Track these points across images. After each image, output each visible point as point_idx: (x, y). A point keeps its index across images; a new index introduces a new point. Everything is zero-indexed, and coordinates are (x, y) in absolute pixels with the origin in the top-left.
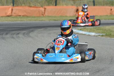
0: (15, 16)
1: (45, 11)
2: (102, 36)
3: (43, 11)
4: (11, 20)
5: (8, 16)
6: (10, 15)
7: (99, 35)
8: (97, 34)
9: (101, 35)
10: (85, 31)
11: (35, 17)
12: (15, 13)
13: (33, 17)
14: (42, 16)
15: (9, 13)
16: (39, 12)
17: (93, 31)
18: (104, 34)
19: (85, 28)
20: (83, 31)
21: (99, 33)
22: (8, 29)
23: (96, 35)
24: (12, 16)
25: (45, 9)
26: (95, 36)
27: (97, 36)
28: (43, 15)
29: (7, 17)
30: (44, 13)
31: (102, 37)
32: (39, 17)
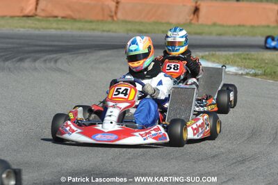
0: (43, 17)
1: (117, 7)
2: (255, 75)
4: (33, 25)
6: (30, 14)
7: (247, 74)
8: (241, 69)
9: (251, 73)
10: (214, 62)
12: (43, 10)
14: (109, 19)
15: (30, 8)
17: (234, 63)
18: (260, 72)
19: (213, 55)
20: (208, 60)
21: (248, 68)
22: (27, 49)
23: (240, 72)
24: (37, 17)
26: (236, 74)
27: (242, 74)
28: (111, 17)
29: (25, 18)
30: (116, 13)
31: (254, 78)
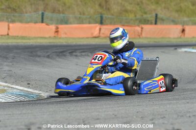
1: (142, 31)
3: (140, 32)
5: (95, 37)
6: (97, 36)
12: (103, 34)
14: (138, 37)
15: (96, 33)
16: (134, 32)
24: (100, 37)
25: (142, 28)
28: (139, 36)
30: (141, 34)
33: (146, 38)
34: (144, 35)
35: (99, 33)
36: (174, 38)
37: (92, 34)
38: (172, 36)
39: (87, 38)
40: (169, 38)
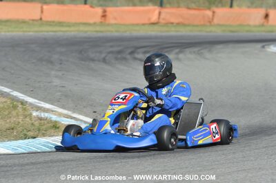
1: (213, 16)
3: (211, 17)
4: (159, 30)
5: (153, 24)
6: (155, 22)
11: (197, 26)
12: (163, 19)
13: (194, 26)
14: (208, 24)
15: (154, 18)
16: (204, 17)
24: (160, 24)
25: (214, 12)
28: (210, 22)
30: (213, 19)
32: (204, 25)
33: (219, 25)
34: (216, 21)
35: (159, 18)
36: (255, 26)
37: (149, 19)
38: (252, 23)
39: (144, 24)
40: (249, 25)
